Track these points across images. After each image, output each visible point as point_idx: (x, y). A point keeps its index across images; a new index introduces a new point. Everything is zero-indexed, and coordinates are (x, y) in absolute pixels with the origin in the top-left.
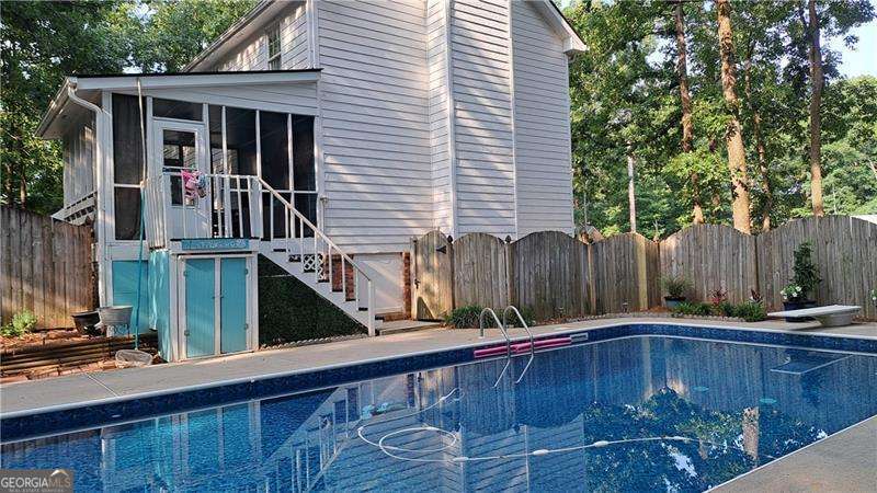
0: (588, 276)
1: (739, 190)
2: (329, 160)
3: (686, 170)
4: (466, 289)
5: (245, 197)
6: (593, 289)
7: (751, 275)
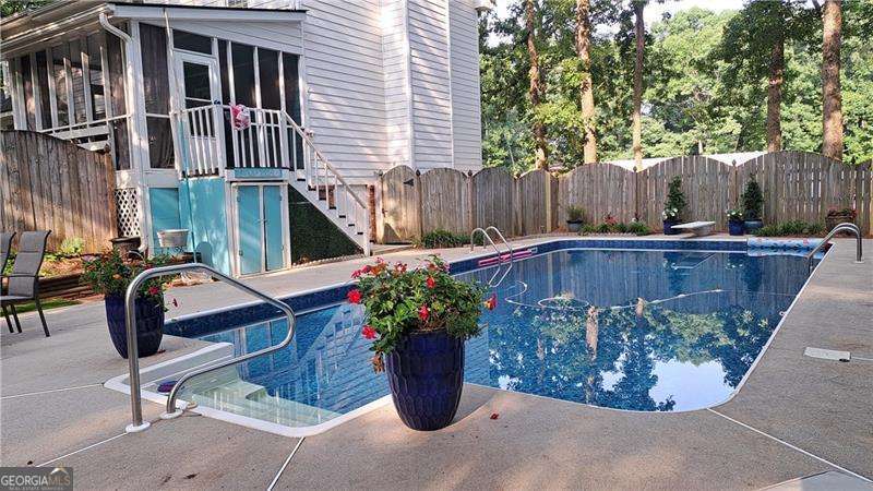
0: (517, 205)
1: (590, 136)
2: (313, 97)
3: (553, 119)
4: (432, 217)
5: (277, 129)
6: (520, 215)
7: (632, 202)
